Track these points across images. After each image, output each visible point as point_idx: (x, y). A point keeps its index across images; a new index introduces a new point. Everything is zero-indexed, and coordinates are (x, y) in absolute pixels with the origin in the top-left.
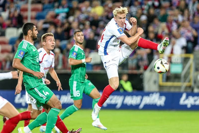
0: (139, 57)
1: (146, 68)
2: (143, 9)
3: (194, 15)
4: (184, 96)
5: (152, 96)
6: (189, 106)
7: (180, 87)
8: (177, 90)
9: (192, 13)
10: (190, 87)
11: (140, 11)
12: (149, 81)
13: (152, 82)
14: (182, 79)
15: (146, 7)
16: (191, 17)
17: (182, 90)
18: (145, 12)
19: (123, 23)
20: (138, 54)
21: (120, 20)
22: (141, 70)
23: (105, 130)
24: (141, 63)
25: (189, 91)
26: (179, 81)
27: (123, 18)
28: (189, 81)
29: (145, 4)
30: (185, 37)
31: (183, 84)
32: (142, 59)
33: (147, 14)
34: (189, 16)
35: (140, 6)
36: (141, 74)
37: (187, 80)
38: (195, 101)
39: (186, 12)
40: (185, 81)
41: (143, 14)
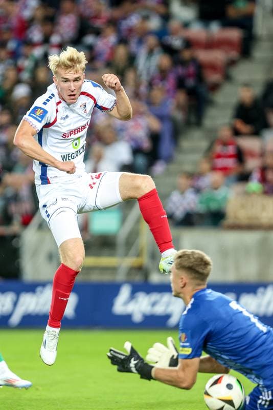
0: (10, 192)
1: (26, 222)
2: (19, 70)
3: (151, 85)
4: (125, 292)
5: (42, 292)
6: (137, 318)
7: (113, 269)
8: (106, 278)
9: (144, 79)
10: (140, 269)
11: (12, 74)
12: (35, 253)
13: (42, 258)
14: (121, 249)
15: (27, 64)
16: (143, 89)
17: (120, 277)
18: (26, 76)
19: (72, 92)
20: (6, 186)
21: (66, 85)
22: (16, 227)
23: (26, 388)
24: (13, 209)
25: (138, 278)
26: (112, 255)
27: (74, 81)
28: (139, 255)
29: (27, 57)
30: (128, 141)
31: (123, 262)
32: (16, 198)
33: (29, 80)
34: (137, 85)
35: (11, 61)
36: (16, 236)
37: (133, 251)
38: (154, 304)
39: (130, 76)
40: (126, 254)
41: (18, 82)
